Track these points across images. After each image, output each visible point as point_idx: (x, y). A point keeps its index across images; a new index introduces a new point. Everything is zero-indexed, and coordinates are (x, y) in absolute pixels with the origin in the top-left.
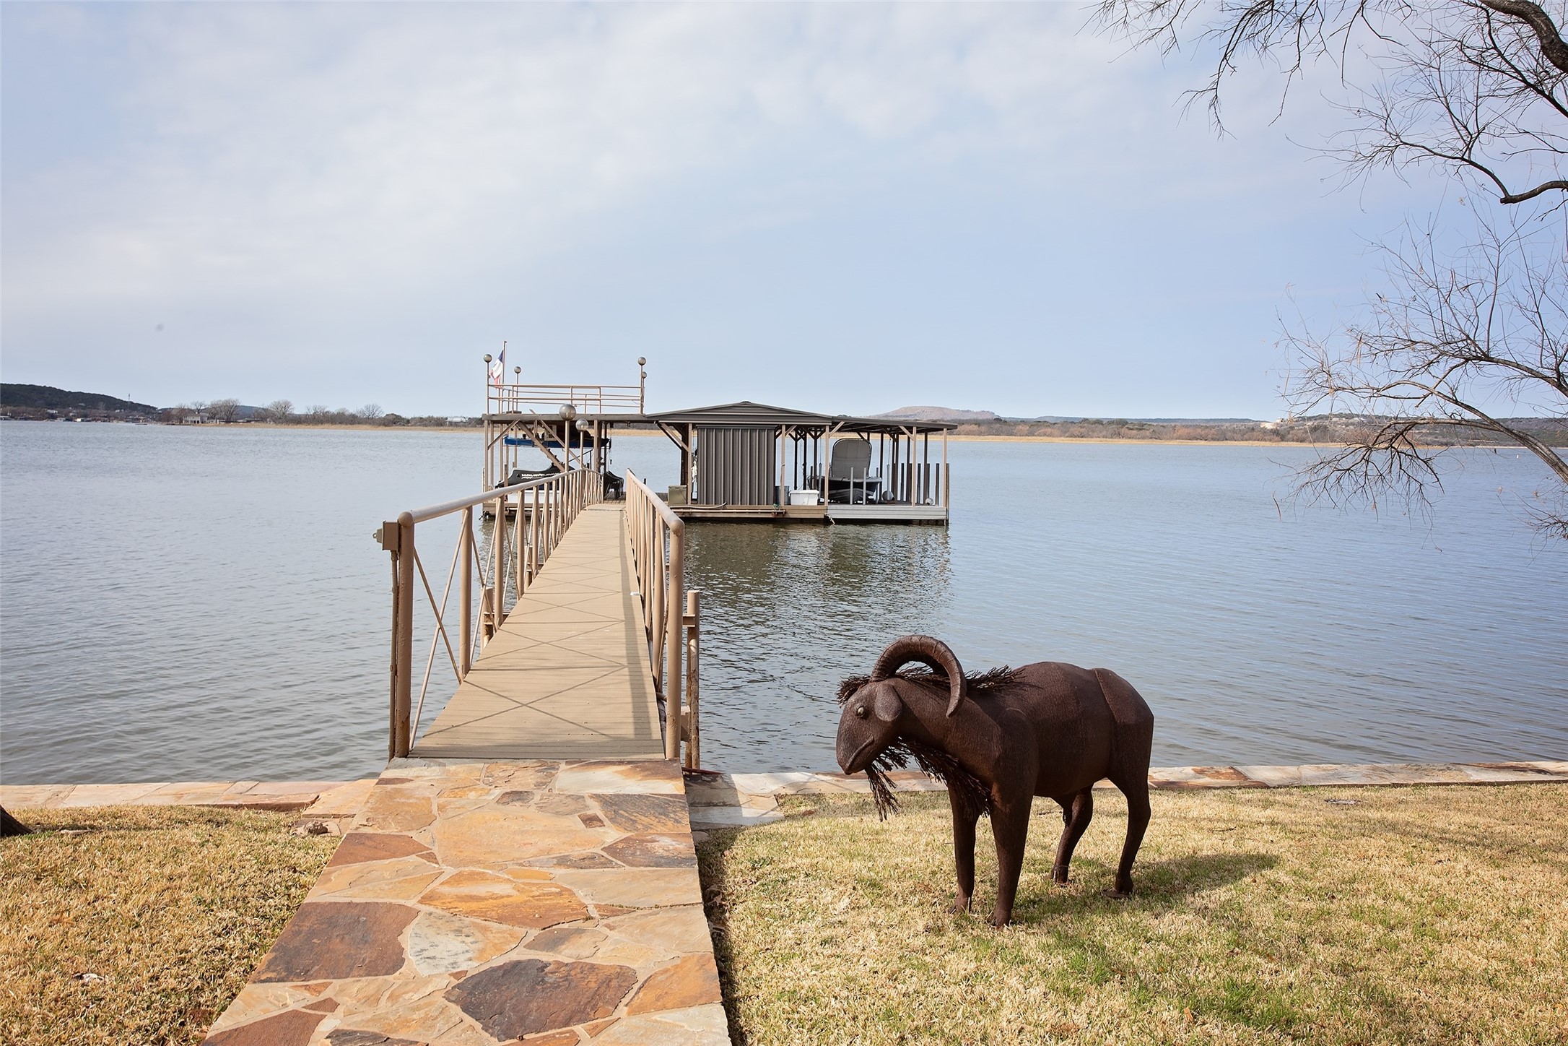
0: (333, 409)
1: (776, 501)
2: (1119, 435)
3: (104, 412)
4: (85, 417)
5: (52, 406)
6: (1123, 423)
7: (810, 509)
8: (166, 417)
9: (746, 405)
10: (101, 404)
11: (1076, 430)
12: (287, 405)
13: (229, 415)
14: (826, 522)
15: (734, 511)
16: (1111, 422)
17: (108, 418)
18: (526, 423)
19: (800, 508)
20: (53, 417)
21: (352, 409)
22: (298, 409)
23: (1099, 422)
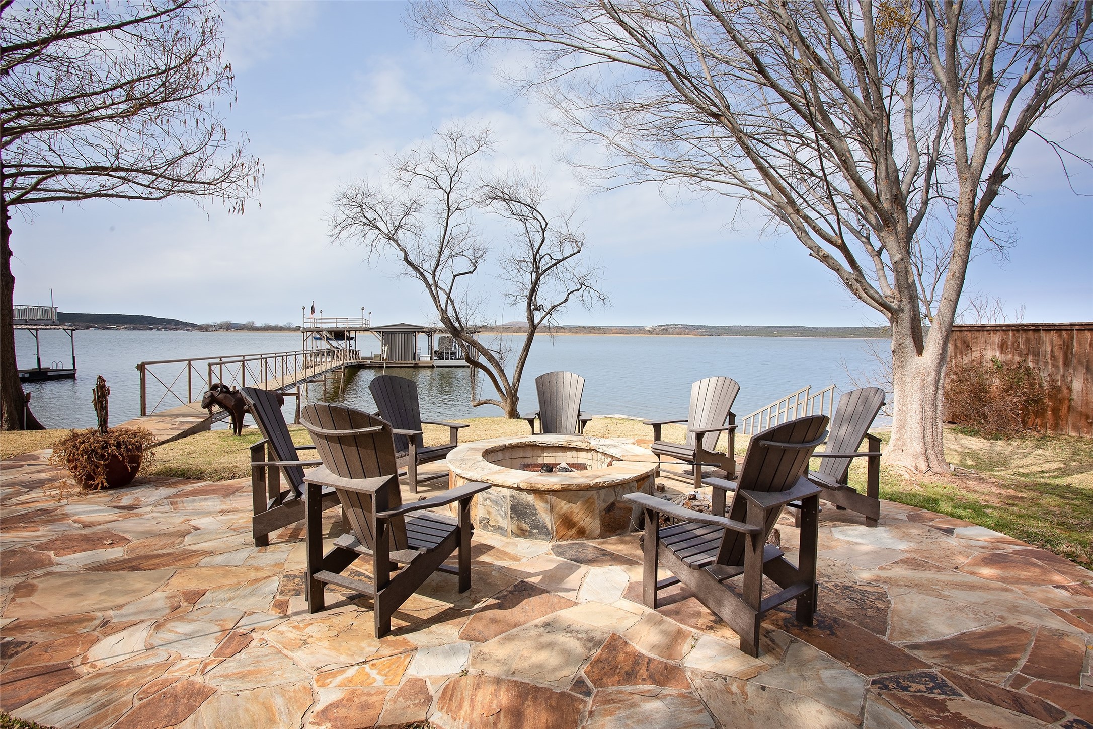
0: (273, 324)
1: (414, 359)
2: (591, 332)
3: (174, 327)
4: (165, 329)
5: (151, 324)
6: (593, 328)
7: (427, 362)
8: (201, 328)
9: (402, 324)
10: (173, 323)
11: (574, 330)
12: (253, 323)
13: (228, 327)
14: (433, 367)
15: (399, 363)
16: (589, 327)
17: (175, 329)
18: (319, 331)
19: (423, 362)
20: (151, 329)
21: (281, 324)
22: (258, 324)
23: (584, 327)
